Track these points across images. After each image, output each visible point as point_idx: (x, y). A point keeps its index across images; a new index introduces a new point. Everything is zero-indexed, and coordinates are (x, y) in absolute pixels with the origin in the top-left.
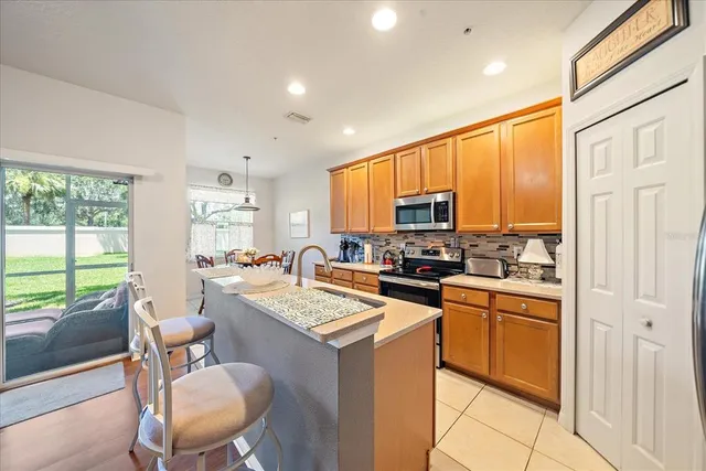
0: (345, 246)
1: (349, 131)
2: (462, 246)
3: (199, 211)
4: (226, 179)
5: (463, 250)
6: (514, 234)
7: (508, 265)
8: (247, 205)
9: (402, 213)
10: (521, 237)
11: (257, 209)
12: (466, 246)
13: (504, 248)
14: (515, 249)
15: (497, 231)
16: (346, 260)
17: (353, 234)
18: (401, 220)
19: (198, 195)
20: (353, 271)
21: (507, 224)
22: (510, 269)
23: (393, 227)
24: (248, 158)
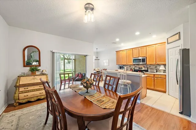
5: (148, 68)
7: (157, 70)
8: (97, 59)
9: (134, 61)
14: (158, 67)
21: (157, 63)
24: (97, 49)
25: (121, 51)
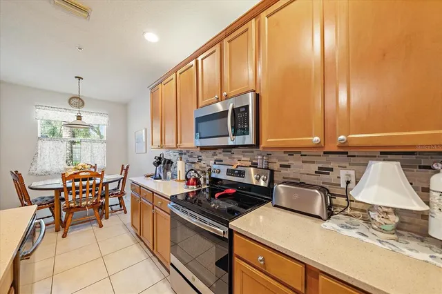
0: (158, 162)
1: (151, 37)
2: (271, 166)
4: (77, 101)
5: (272, 172)
6: (345, 152)
7: (333, 196)
8: (79, 122)
10: (356, 156)
12: (276, 166)
13: (325, 171)
14: (343, 173)
15: (318, 146)
20: (153, 192)
21: (335, 137)
22: (334, 201)
24: (80, 78)
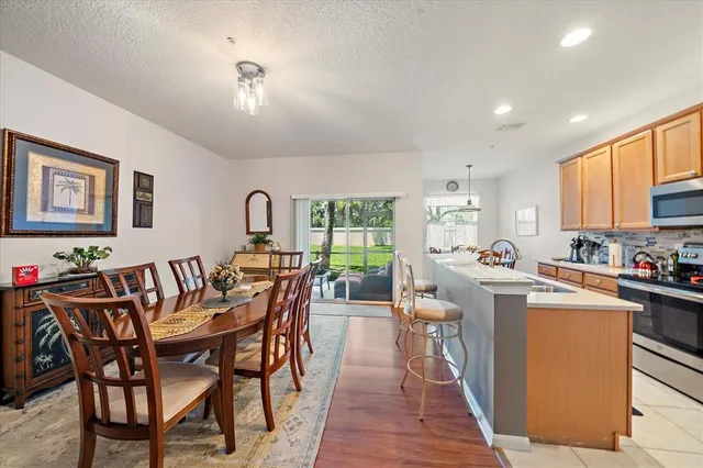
0: (578, 244)
3: (434, 212)
4: (453, 186)
8: (470, 207)
9: (662, 204)
11: (479, 210)
16: (580, 260)
17: (595, 231)
18: (661, 213)
19: (433, 202)
20: (583, 273)
23: (650, 222)
24: (469, 166)
25: (581, 155)
